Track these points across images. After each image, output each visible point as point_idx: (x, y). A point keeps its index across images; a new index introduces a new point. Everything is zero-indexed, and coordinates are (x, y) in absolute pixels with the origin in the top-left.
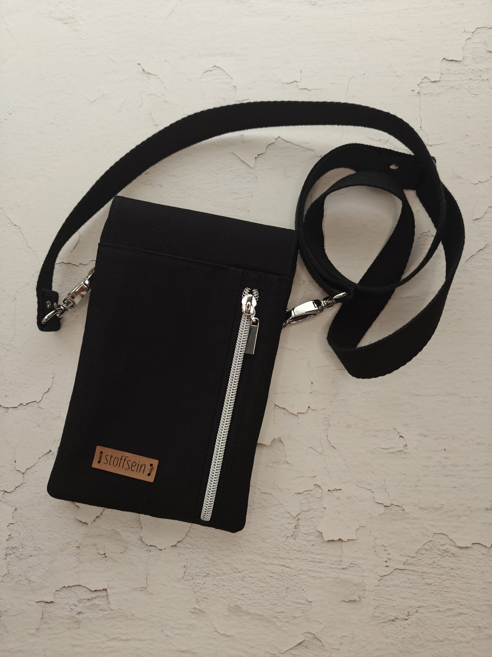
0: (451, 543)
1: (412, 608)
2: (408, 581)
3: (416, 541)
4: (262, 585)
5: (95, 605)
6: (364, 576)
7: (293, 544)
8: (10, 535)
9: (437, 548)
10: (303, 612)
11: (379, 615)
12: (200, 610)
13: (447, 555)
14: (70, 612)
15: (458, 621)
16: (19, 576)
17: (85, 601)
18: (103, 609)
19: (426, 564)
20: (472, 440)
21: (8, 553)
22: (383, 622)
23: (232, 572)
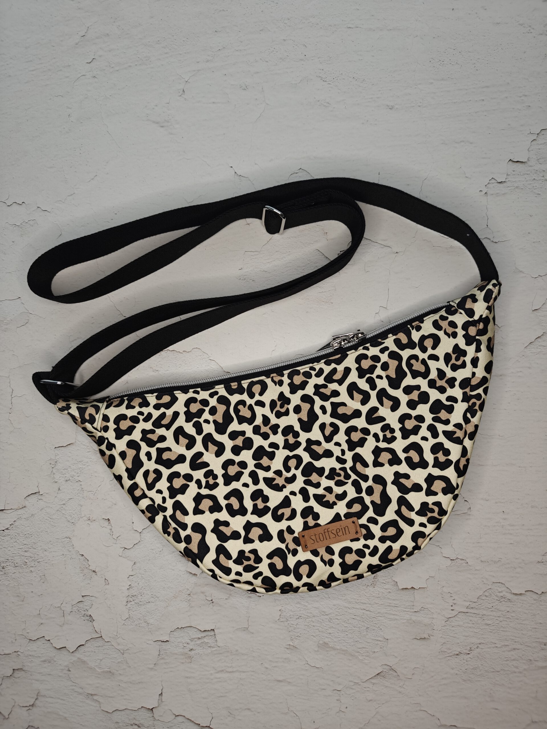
0: (508, 590)
1: (473, 644)
2: (470, 622)
3: (477, 589)
4: (346, 626)
5: (205, 643)
6: (433, 618)
7: (373, 592)
8: (130, 585)
9: (496, 595)
10: (381, 648)
11: (446, 650)
12: (293, 646)
13: (504, 601)
14: (183, 649)
15: (512, 655)
16: (138, 620)
17: (197, 640)
18: (212, 646)
19: (486, 608)
20: (527, 504)
21: (129, 600)
22: (449, 656)
23: (320, 614)
